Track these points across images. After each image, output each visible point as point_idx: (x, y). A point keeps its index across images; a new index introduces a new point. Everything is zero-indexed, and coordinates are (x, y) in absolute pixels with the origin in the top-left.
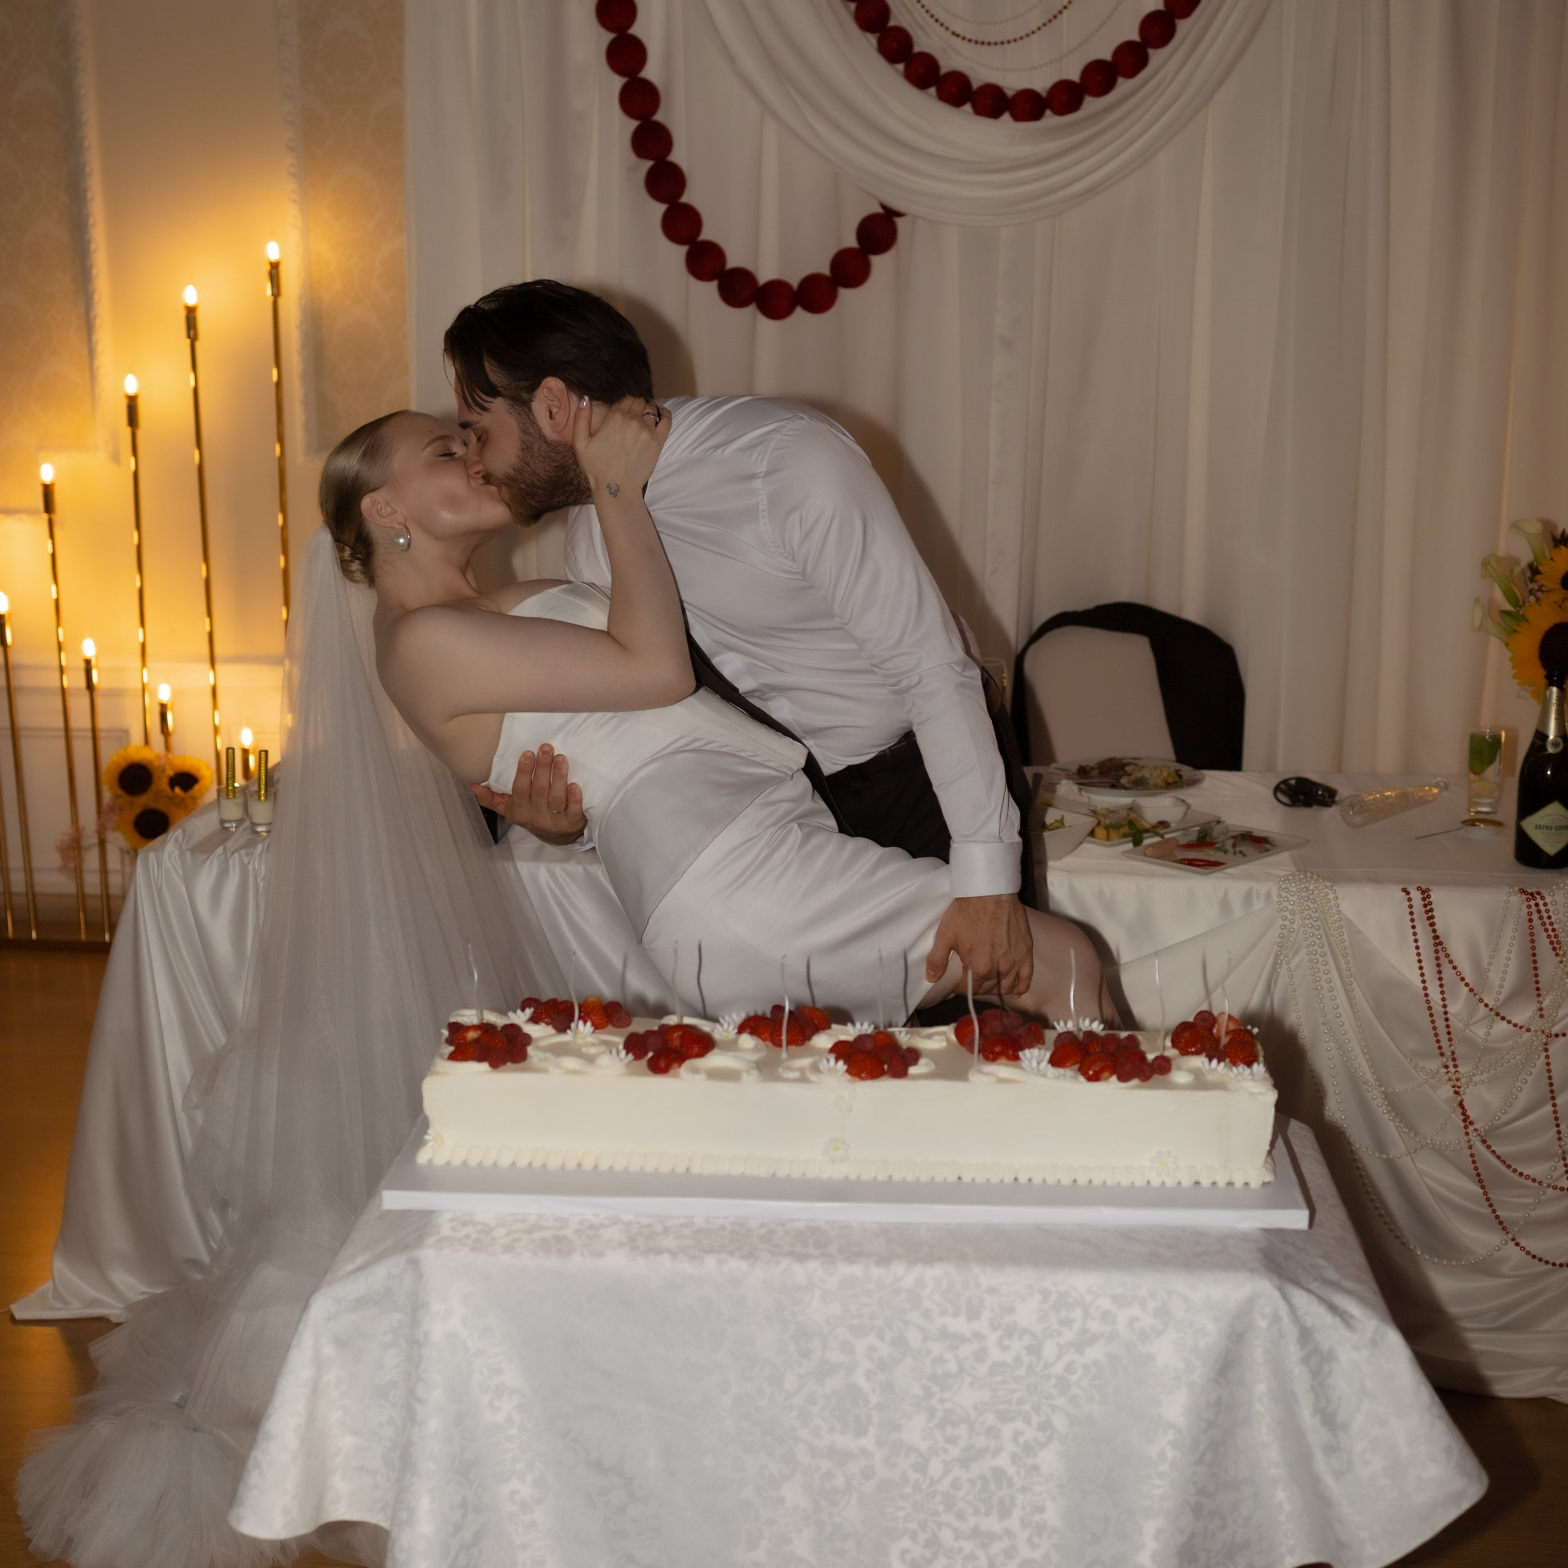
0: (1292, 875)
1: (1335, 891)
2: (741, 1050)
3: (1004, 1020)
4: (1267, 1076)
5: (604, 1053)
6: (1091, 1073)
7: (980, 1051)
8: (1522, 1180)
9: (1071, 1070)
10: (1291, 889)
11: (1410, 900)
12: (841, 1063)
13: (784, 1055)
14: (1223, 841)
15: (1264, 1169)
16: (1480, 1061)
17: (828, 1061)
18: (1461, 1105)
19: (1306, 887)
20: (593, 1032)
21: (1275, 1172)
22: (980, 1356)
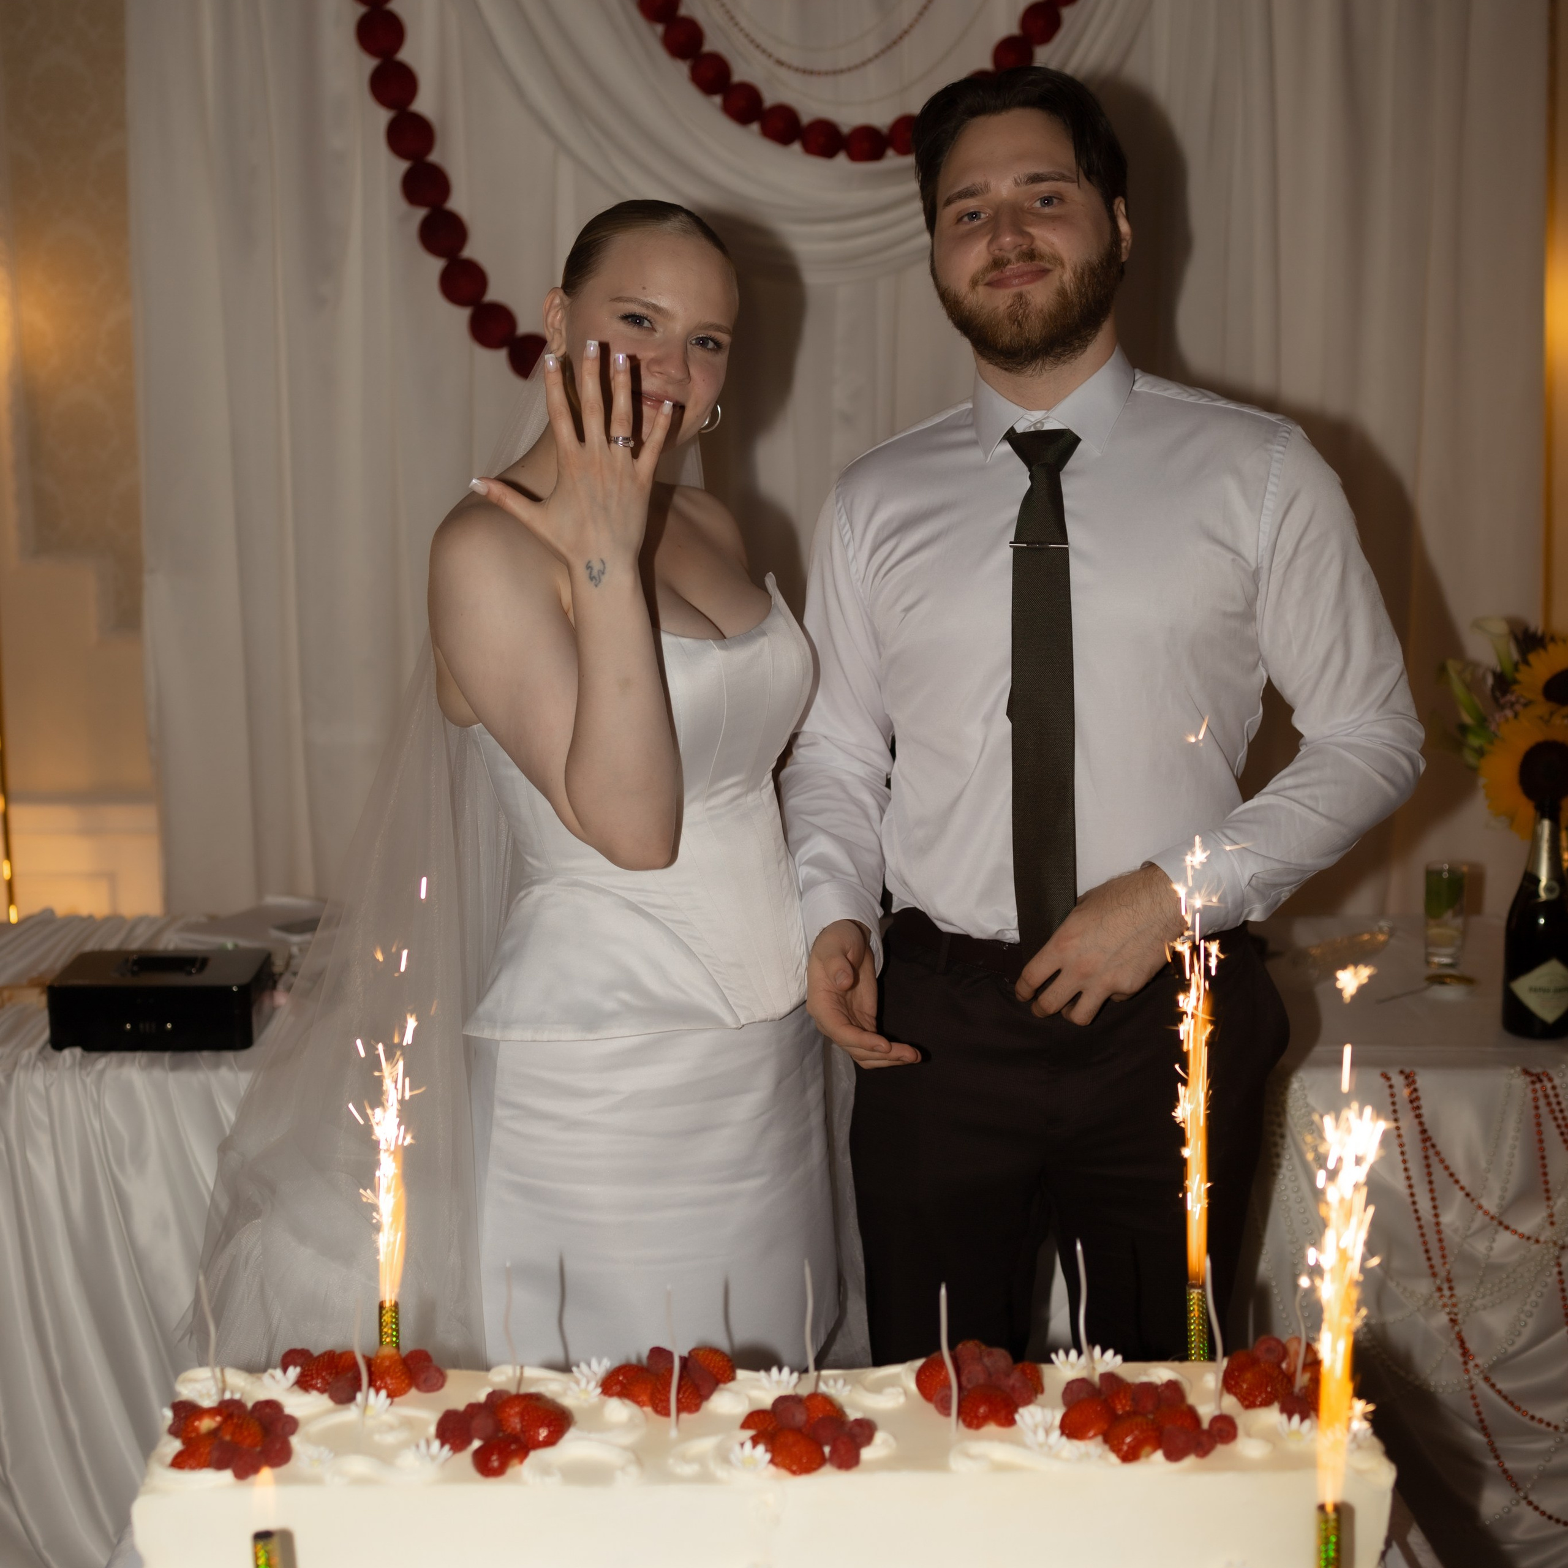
1: (1301, 1078)
2: (610, 1429)
3: (986, 1360)
5: (408, 1444)
6: (1125, 1448)
7: (960, 1412)
8: (1535, 1424)
9: (1098, 1446)
11: (1391, 1086)
12: (761, 1448)
13: (673, 1433)
16: (1481, 1282)
18: (1459, 1335)
20: (391, 1404)
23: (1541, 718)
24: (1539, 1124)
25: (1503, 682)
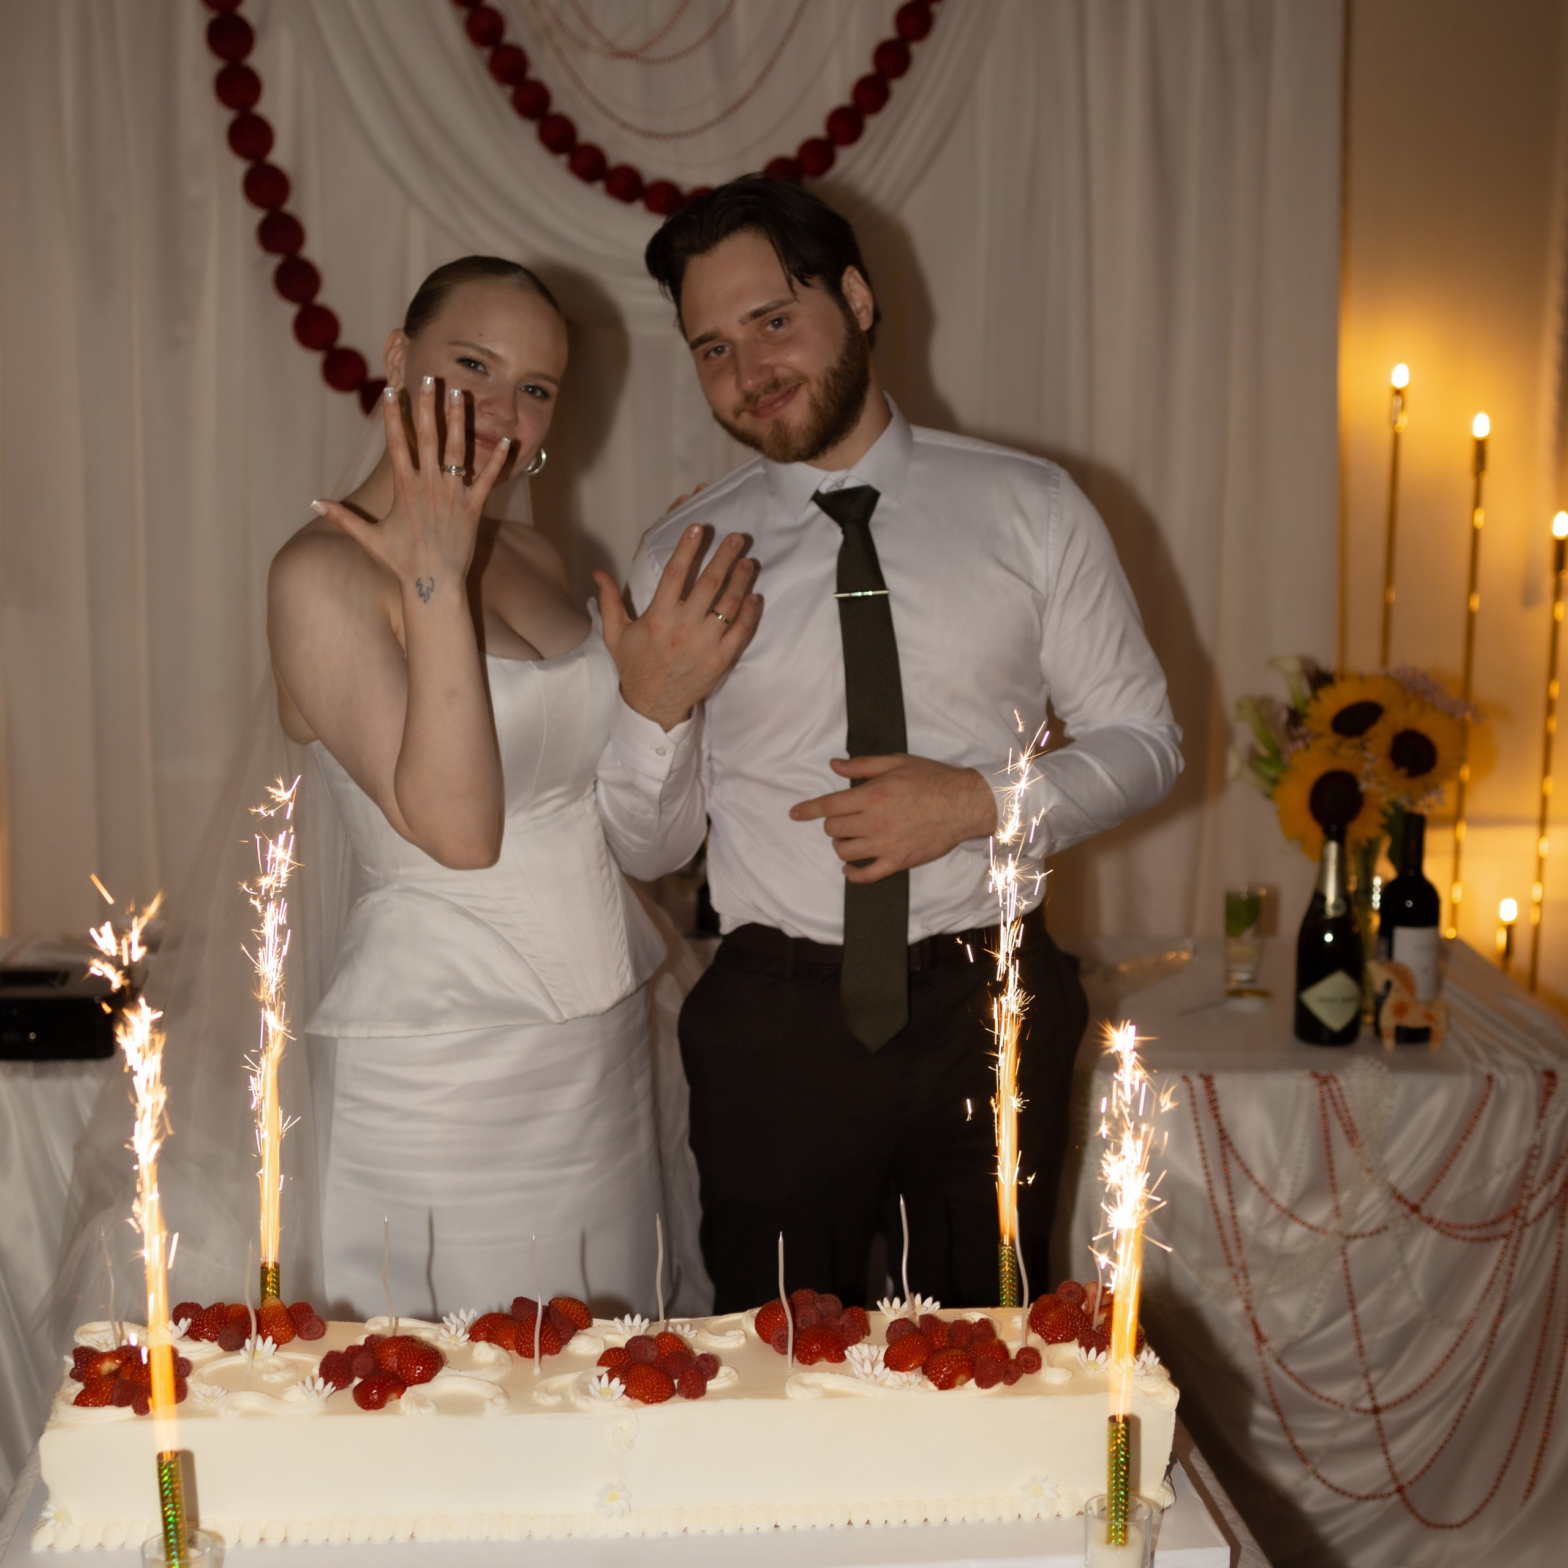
2: (479, 1368)
3: (818, 1305)
4: (1161, 1366)
5: (294, 1382)
6: (942, 1377)
7: (794, 1352)
8: (1323, 1403)
9: (918, 1375)
11: (1191, 1089)
12: (616, 1381)
13: (537, 1371)
15: (1164, 1491)
16: (1274, 1271)
18: (1253, 1321)
20: (277, 1349)
23: (1329, 749)
24: (1326, 1124)
25: (1296, 717)
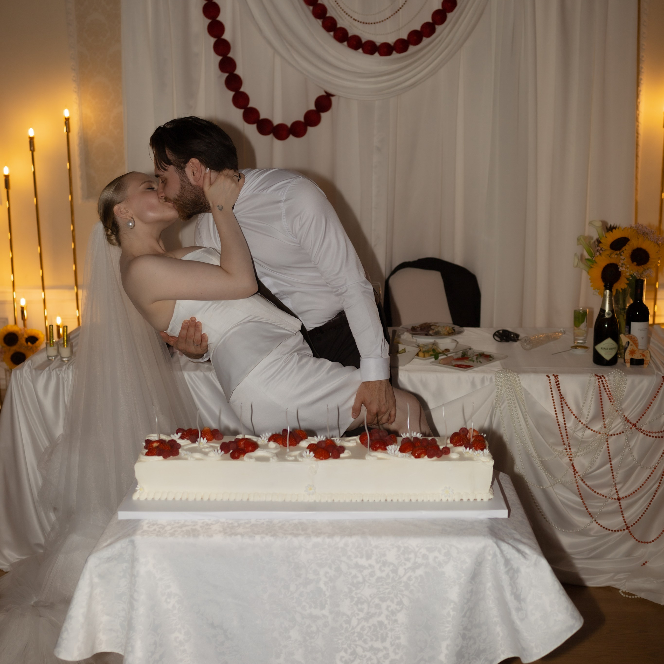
0: (501, 370)
1: (519, 377)
2: (270, 448)
3: (380, 433)
4: (490, 454)
5: (212, 451)
6: (416, 455)
7: (370, 447)
8: (598, 496)
9: (408, 454)
10: (501, 376)
11: (550, 380)
12: (312, 453)
13: (288, 450)
14: (472, 357)
15: (489, 493)
16: (580, 446)
17: (306, 452)
18: (573, 465)
19: (507, 375)
20: (207, 442)
21: (494, 494)
22: (372, 574)
23: (608, 255)
24: (600, 393)
25: (599, 242)
